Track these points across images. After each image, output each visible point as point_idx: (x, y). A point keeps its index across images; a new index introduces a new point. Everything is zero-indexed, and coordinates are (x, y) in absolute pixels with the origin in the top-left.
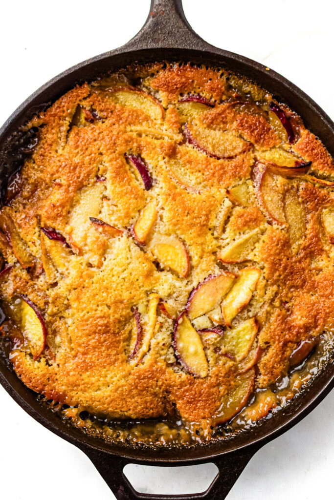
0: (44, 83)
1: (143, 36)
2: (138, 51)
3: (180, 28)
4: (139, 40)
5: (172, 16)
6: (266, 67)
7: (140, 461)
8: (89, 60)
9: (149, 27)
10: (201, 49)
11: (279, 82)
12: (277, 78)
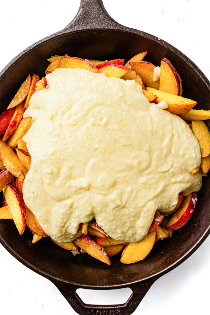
1: (77, 22)
2: (74, 32)
3: (101, 14)
4: (74, 25)
5: (95, 6)
6: (158, 38)
8: (43, 39)
9: (80, 15)
10: (115, 28)
11: (167, 48)
12: (165, 46)
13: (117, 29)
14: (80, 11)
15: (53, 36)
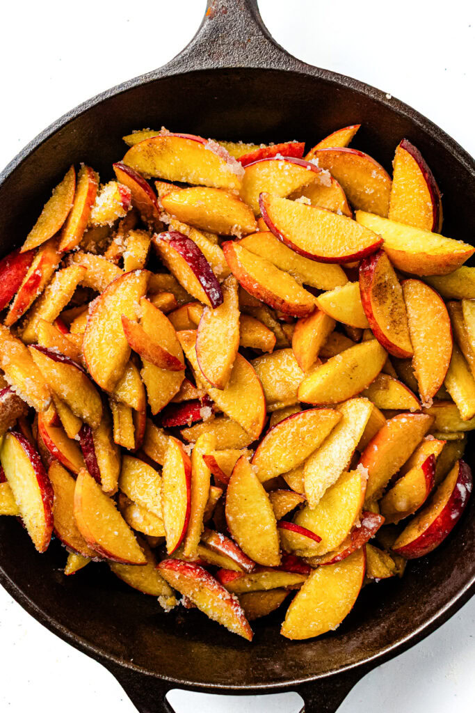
1: (197, 50)
2: (187, 73)
3: (252, 35)
4: (189, 57)
5: (240, 15)
6: (386, 94)
7: (190, 686)
8: (114, 88)
9: (205, 35)
10: (284, 68)
11: (407, 119)
12: (403, 112)
13: (288, 69)
14: (205, 26)
15: (140, 82)
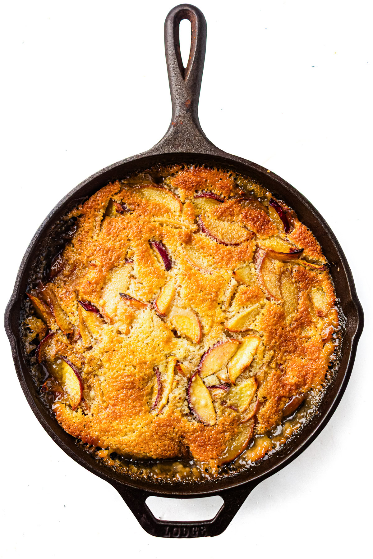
0: (82, 180)
1: (166, 142)
2: (161, 154)
3: (197, 136)
4: (162, 146)
5: (190, 126)
6: (268, 170)
7: (160, 494)
9: (171, 135)
10: (213, 154)
11: (278, 183)
12: (276, 180)
13: (216, 155)
14: (171, 130)
15: (135, 159)
